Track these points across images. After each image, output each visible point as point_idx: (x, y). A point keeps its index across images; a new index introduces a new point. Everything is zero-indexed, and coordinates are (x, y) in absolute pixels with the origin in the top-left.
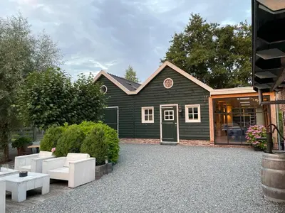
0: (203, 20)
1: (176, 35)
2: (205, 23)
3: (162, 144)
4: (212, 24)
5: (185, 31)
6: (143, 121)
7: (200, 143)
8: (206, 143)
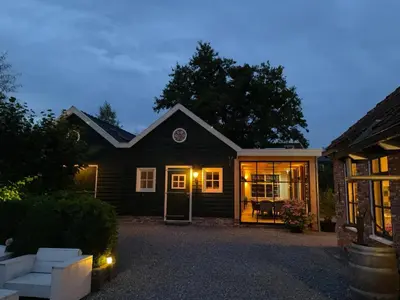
0: (215, 53)
1: (178, 67)
2: (217, 57)
3: (166, 224)
4: (225, 60)
5: (191, 64)
6: (139, 189)
7: (221, 221)
8: (229, 221)
